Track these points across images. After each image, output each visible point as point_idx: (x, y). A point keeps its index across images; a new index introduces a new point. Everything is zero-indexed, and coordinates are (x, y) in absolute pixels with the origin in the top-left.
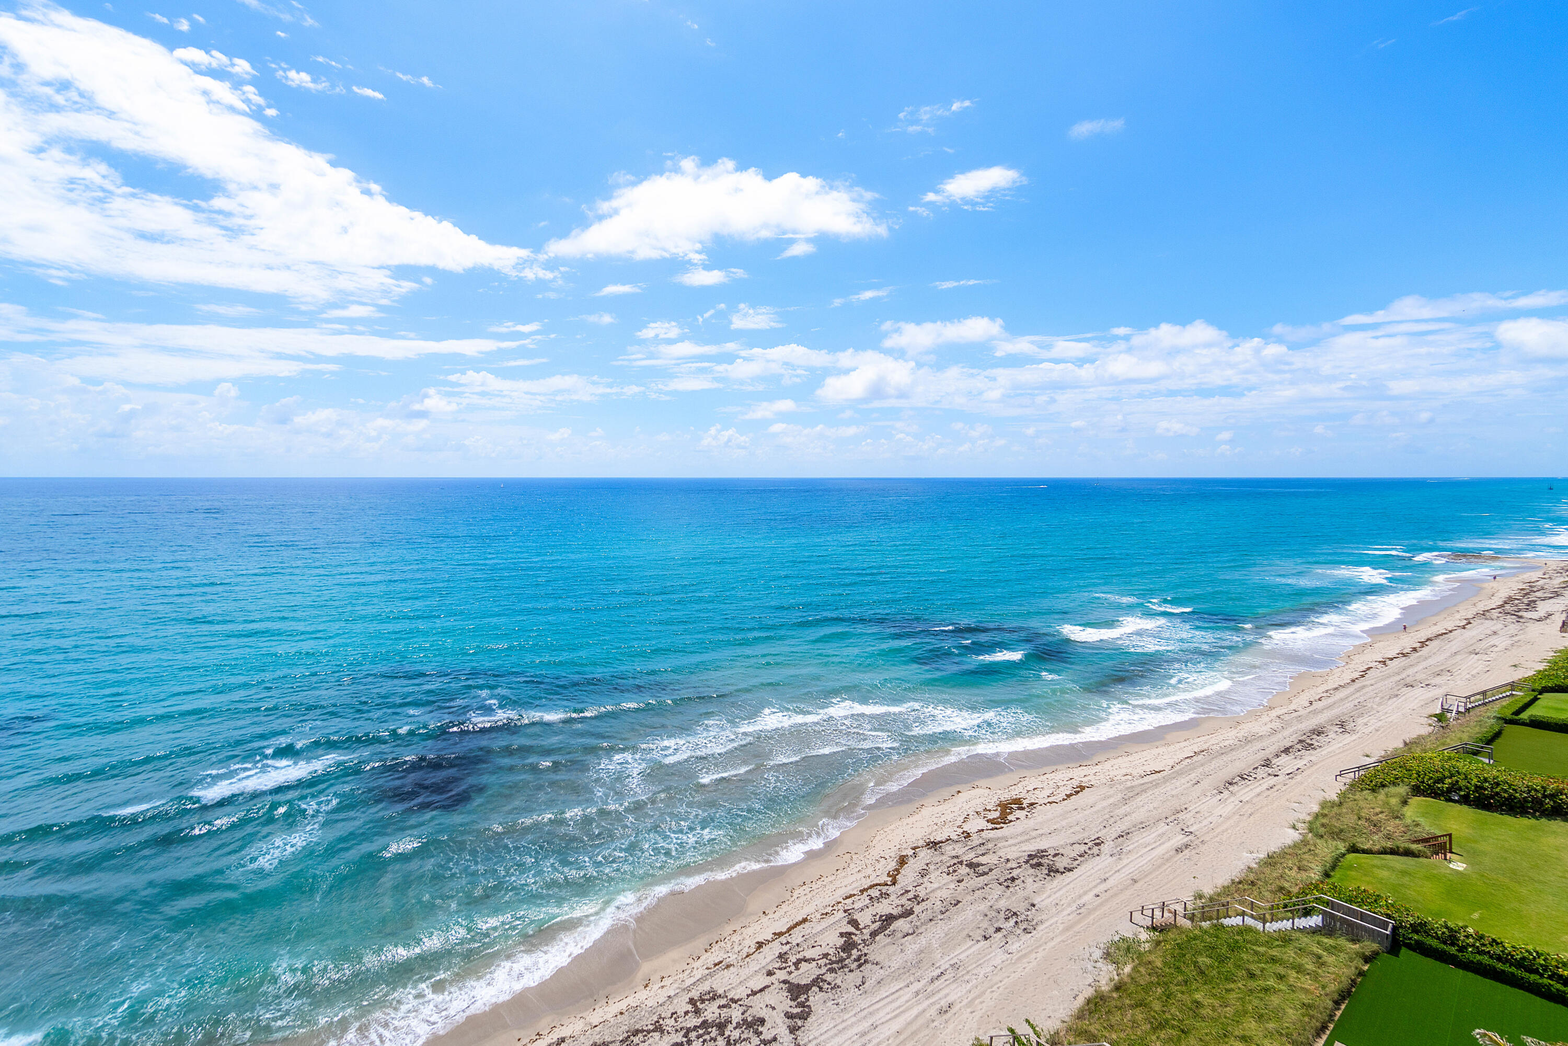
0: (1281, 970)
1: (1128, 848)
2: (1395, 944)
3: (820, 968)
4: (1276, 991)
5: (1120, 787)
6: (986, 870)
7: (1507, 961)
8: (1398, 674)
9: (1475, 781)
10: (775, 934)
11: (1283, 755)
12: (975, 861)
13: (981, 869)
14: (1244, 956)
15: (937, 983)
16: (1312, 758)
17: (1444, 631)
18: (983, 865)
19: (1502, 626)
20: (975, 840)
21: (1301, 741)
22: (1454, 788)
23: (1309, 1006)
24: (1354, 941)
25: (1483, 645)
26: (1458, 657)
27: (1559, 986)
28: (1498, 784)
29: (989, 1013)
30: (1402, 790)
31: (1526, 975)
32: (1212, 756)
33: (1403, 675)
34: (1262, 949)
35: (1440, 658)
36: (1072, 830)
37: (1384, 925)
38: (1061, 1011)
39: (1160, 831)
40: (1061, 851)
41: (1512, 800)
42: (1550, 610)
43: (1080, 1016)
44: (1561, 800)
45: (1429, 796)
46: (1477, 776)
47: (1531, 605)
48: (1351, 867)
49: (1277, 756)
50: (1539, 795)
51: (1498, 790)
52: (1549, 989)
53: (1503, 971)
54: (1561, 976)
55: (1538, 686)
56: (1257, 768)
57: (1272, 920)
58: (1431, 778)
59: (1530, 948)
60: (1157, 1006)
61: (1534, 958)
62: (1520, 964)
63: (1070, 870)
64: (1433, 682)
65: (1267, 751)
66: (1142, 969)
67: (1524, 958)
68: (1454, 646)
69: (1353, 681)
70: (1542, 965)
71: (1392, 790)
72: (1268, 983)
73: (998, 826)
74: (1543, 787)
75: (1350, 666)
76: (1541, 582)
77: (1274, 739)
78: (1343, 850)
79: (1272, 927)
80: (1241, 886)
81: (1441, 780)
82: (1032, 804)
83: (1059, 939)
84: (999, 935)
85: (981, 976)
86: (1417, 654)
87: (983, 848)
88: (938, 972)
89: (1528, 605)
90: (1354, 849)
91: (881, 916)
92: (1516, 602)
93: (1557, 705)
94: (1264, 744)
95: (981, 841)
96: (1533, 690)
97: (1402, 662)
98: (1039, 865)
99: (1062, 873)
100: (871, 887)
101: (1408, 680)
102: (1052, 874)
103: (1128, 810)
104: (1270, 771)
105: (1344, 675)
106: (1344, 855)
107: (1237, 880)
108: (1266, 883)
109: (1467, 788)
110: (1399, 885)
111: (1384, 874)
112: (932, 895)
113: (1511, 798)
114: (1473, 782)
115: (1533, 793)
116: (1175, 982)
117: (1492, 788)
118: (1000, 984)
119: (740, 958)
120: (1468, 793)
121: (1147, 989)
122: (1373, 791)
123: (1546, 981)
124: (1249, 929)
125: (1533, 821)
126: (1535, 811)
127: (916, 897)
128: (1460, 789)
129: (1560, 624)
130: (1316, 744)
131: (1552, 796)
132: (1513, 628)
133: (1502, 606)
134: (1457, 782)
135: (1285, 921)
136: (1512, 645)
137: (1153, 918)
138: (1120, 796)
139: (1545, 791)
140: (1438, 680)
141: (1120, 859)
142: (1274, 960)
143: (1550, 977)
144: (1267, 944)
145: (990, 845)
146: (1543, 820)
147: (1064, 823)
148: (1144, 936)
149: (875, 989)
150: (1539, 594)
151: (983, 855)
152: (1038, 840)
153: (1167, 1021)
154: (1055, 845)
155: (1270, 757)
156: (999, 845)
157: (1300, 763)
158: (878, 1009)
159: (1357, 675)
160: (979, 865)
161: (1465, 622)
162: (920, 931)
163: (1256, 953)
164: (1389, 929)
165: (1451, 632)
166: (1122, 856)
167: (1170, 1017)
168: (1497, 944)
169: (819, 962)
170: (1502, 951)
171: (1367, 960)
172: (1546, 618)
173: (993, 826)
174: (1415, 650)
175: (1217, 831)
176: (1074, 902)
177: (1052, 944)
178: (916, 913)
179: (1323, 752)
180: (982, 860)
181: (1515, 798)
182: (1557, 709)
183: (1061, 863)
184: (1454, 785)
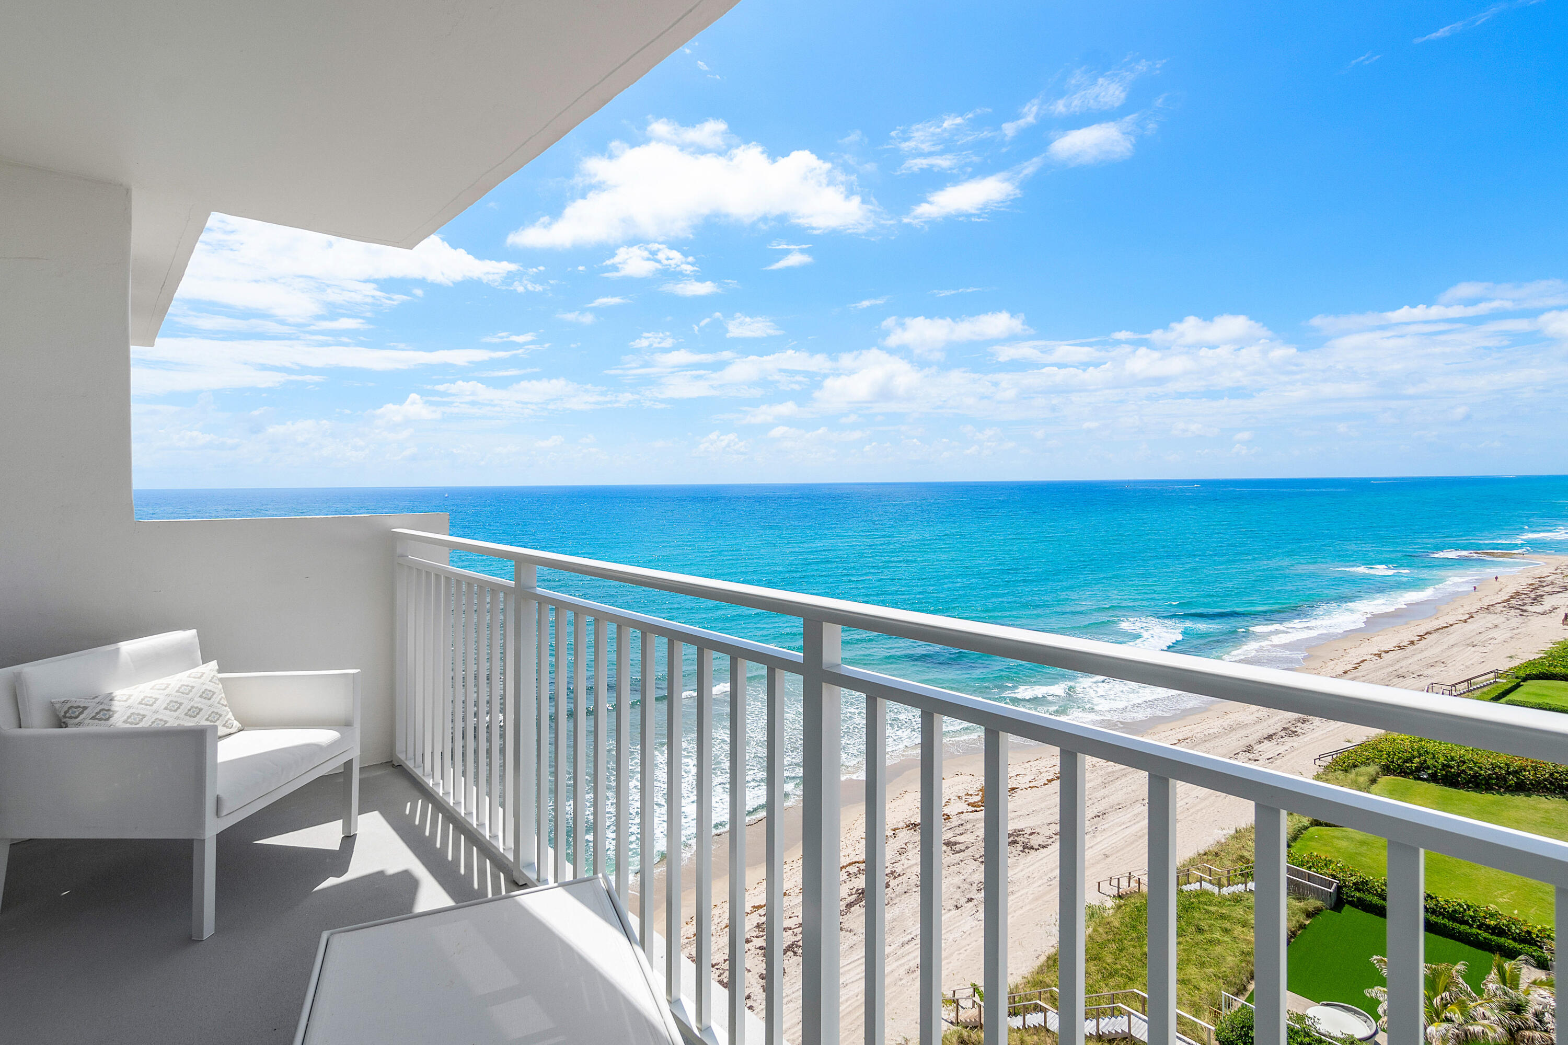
0: (1227, 925)
1: (1103, 827)
2: (1339, 902)
3: (795, 935)
4: (1219, 942)
5: (1100, 773)
6: (963, 848)
7: (1441, 914)
8: (1391, 665)
9: (1441, 760)
10: (754, 907)
11: (1266, 741)
12: (953, 840)
13: (958, 847)
14: (1196, 914)
15: (907, 947)
16: (1295, 744)
17: (1445, 625)
18: (960, 843)
19: (1504, 620)
20: (955, 821)
21: (1285, 729)
22: (1422, 767)
23: (1249, 954)
24: (1299, 899)
25: (1482, 637)
26: (1455, 650)
27: (1486, 935)
28: (1464, 762)
29: (955, 972)
30: (1372, 769)
31: (1456, 925)
32: (1195, 743)
33: (1396, 667)
34: (1213, 909)
35: (1437, 650)
36: (1050, 812)
37: (1330, 885)
38: (1024, 968)
39: (1136, 812)
40: (1037, 830)
41: (1477, 777)
42: (1556, 604)
43: (1040, 971)
44: (1524, 776)
45: (1399, 774)
46: (1444, 755)
47: (1538, 599)
48: (1312, 839)
49: (1260, 742)
50: (1503, 772)
51: (1463, 768)
52: (1477, 938)
53: (1436, 923)
54: (1488, 926)
55: (1522, 674)
56: (1238, 753)
57: (1229, 885)
58: (1400, 758)
59: (1462, 902)
60: (1109, 960)
61: (1465, 910)
62: (1452, 916)
63: (1044, 847)
64: (1425, 673)
65: (1250, 738)
66: (1101, 930)
67: (1455, 911)
68: (1452, 639)
69: (1345, 673)
70: (1471, 916)
71: (1363, 769)
72: (1214, 936)
73: (978, 809)
74: (1506, 764)
75: (1345, 659)
76: (1552, 577)
77: (1258, 727)
78: (1306, 823)
79: (1225, 891)
80: (1205, 857)
81: (1410, 760)
82: (1013, 789)
83: (1028, 907)
84: (971, 904)
85: (950, 940)
86: (1414, 647)
87: (961, 828)
88: (910, 937)
89: (1535, 599)
90: (1317, 823)
91: (858, 890)
92: (1523, 596)
93: (1538, 692)
94: (1248, 732)
95: (960, 822)
96: (1517, 678)
97: (1398, 654)
98: (1015, 842)
99: (1036, 850)
100: (850, 864)
101: (1400, 672)
102: (1026, 850)
103: (1107, 793)
104: (1251, 756)
105: (1337, 666)
106: (1306, 828)
107: (1203, 852)
108: (1228, 853)
109: (1435, 767)
110: (1356, 853)
111: (1343, 844)
112: (908, 870)
113: (1476, 776)
114: (1440, 761)
115: (1497, 770)
116: (1129, 939)
117: (1458, 766)
118: (968, 947)
119: (719, 929)
120: (1436, 772)
121: (1102, 945)
122: (1346, 771)
123: (1474, 931)
124: (1205, 893)
125: (1498, 797)
126: (1500, 787)
127: (892, 873)
128: (1428, 768)
129: (1563, 617)
130: (1300, 731)
131: (1516, 773)
132: (1516, 621)
133: (1508, 600)
134: (1425, 761)
135: (1240, 885)
136: (1512, 637)
137: (1119, 888)
138: (1100, 780)
139: (1508, 768)
140: (1430, 671)
141: (1094, 837)
142: (1223, 917)
143: (1479, 927)
144: (1219, 904)
145: (969, 826)
146: (1507, 796)
147: (1043, 805)
148: (1110, 903)
149: (848, 952)
150: (1546, 589)
151: (961, 834)
152: (1016, 821)
153: (1116, 971)
154: (1031, 825)
155: (1252, 744)
156: (977, 826)
157: (1281, 749)
158: (849, 970)
159: (1350, 667)
160: (956, 843)
161: (1468, 616)
162: (894, 902)
163: (1207, 912)
164: (1333, 888)
165: (1451, 625)
166: (1097, 834)
167: (1120, 967)
168: (1432, 898)
169: (795, 930)
170: (1436, 905)
171: (1309, 915)
172: (1551, 611)
173: (973, 809)
174: (1412, 643)
175: (1192, 811)
176: (1046, 875)
177: (1021, 912)
178: (891, 887)
179: (1307, 738)
180: (959, 839)
181: (1480, 775)
182: (1538, 695)
183: (1035, 841)
184: (1422, 764)
